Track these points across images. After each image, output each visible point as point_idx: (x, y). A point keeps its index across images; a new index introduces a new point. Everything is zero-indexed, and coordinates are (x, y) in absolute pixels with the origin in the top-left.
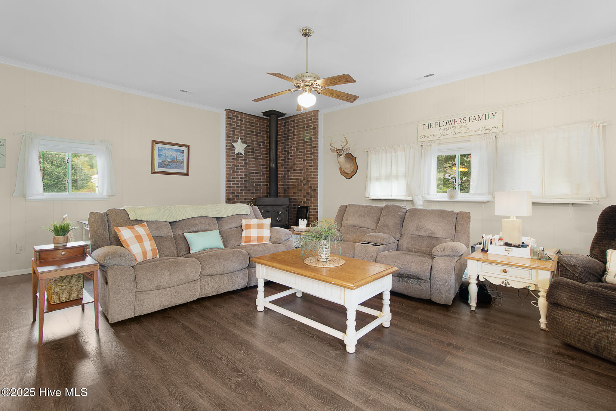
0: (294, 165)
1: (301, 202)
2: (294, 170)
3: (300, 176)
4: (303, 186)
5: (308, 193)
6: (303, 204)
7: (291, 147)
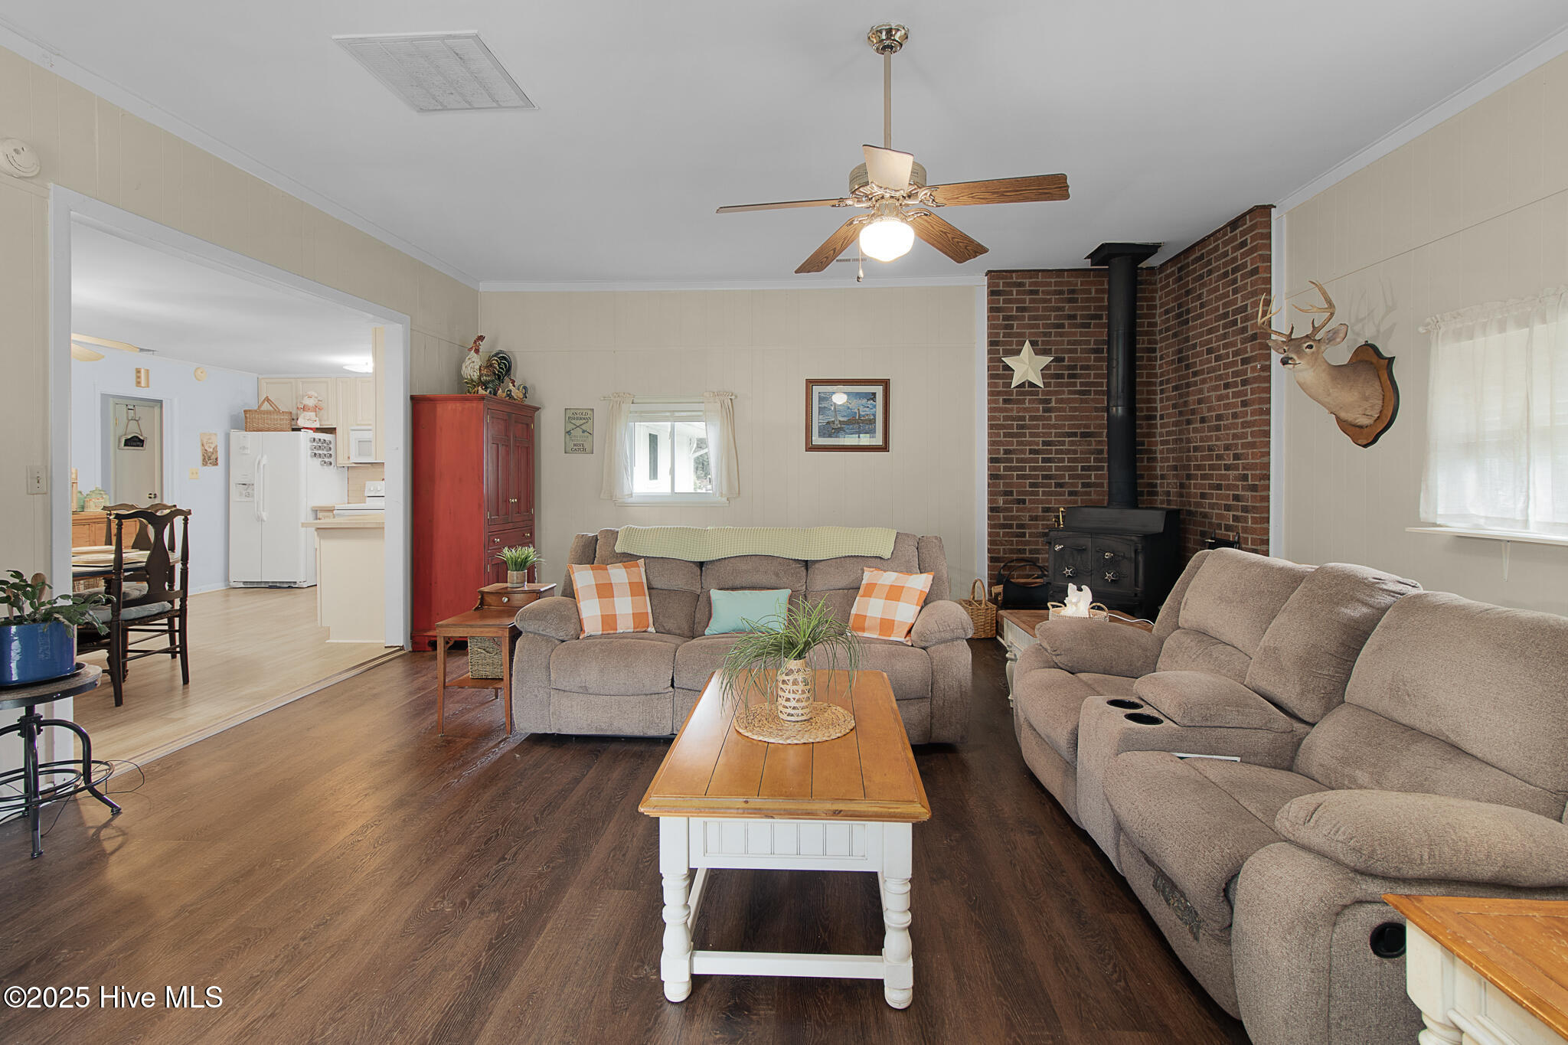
0: (1200, 401)
1: (1219, 526)
2: (1203, 420)
3: (1218, 439)
4: (1223, 472)
5: (1236, 498)
6: (1223, 532)
7: (1194, 346)
